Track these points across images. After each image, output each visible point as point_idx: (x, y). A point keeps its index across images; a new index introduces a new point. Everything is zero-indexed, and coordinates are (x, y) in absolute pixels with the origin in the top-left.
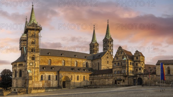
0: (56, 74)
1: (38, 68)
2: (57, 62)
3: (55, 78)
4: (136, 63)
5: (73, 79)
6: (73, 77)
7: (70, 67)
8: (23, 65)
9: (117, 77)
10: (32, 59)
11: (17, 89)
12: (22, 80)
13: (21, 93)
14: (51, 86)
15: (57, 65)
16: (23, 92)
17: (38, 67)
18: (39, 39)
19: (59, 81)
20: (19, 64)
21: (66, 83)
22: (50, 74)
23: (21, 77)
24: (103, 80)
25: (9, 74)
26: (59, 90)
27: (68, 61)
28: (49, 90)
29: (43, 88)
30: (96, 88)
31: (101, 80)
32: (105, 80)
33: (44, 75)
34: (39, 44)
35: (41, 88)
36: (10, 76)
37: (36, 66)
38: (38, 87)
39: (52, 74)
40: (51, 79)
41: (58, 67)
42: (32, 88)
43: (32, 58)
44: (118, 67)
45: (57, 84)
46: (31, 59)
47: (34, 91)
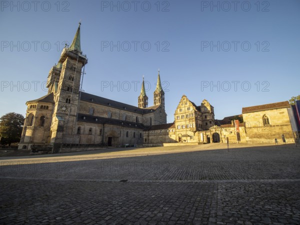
0: (100, 128)
1: (74, 116)
2: (102, 113)
3: (98, 132)
4: (205, 114)
5: (122, 135)
6: (122, 133)
7: (117, 120)
8: (49, 109)
9: (182, 133)
10: (67, 102)
11: (30, 145)
12: (43, 132)
13: (37, 152)
14: (92, 143)
15: (102, 116)
16: (41, 150)
17: (76, 114)
18: (82, 75)
19: (103, 136)
20: (42, 106)
21: (113, 140)
22: (92, 127)
23: (42, 127)
24: (161, 136)
25: (20, 122)
26: (104, 148)
27: (115, 113)
28: (90, 148)
29: (81, 145)
30: (155, 146)
31: (160, 136)
32: (164, 136)
33: (82, 127)
34: (81, 83)
35: (77, 145)
36: (20, 125)
37: (72, 113)
38: (71, 143)
39: (95, 127)
40: (93, 133)
41: (103, 118)
42: (60, 144)
43: (67, 99)
44: (182, 120)
45: (101, 140)
46: (65, 101)
47: (64, 149)
